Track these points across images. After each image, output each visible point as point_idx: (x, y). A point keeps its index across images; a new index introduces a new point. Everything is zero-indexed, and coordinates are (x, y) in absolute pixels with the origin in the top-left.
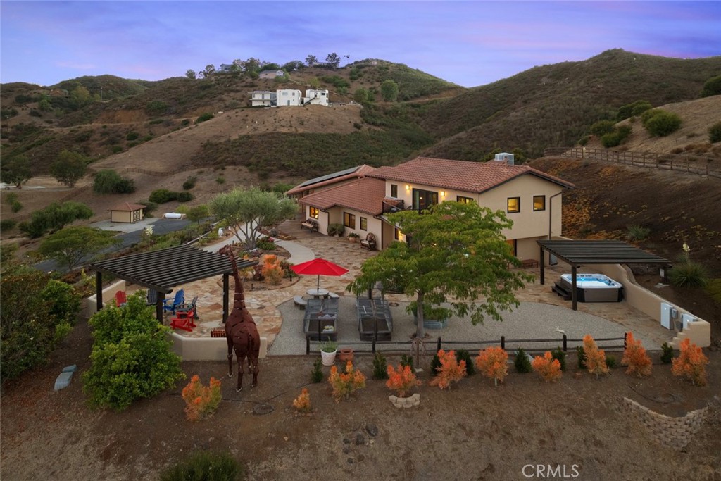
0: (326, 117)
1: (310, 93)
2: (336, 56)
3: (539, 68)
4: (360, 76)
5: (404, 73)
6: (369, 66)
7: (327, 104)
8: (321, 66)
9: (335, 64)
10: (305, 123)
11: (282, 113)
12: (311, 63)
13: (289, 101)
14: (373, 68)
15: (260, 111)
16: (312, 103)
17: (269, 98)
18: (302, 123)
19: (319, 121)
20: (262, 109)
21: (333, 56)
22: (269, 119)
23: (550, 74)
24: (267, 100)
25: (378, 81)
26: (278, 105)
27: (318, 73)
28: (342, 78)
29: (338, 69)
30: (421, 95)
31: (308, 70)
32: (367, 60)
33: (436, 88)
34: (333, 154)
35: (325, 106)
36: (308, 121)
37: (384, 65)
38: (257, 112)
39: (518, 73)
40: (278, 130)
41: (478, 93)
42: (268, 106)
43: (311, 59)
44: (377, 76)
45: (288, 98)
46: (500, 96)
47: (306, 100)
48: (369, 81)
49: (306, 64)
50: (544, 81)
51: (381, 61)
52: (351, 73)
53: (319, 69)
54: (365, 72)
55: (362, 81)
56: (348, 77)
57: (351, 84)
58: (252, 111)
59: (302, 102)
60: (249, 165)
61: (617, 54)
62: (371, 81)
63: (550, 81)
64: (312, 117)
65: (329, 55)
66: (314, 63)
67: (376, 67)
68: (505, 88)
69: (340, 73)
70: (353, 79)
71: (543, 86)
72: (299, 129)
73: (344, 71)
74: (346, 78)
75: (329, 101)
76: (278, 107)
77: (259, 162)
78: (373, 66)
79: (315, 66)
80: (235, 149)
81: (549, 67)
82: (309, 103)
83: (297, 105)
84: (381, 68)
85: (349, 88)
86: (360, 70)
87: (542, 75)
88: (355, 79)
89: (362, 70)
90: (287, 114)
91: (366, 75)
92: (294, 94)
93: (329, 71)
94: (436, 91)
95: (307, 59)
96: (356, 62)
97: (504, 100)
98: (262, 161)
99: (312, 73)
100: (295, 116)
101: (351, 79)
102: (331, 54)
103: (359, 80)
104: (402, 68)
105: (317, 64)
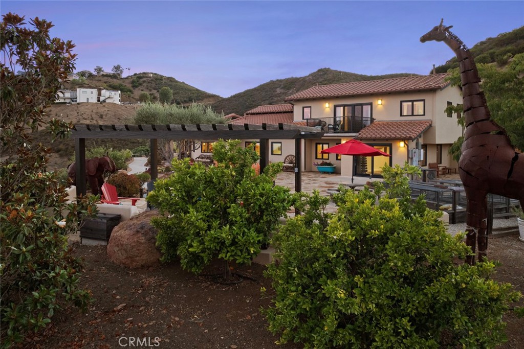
0: (120, 113)
1: (105, 93)
2: (120, 67)
3: (274, 81)
4: (140, 84)
5: (175, 83)
6: (147, 77)
7: (119, 103)
8: (107, 76)
9: (119, 75)
10: (104, 117)
11: (82, 107)
12: (98, 73)
13: (88, 99)
14: (150, 79)
15: (62, 107)
16: (108, 101)
17: (70, 96)
18: (101, 117)
19: (115, 115)
20: (64, 105)
21: (117, 68)
22: (72, 113)
23: (282, 86)
24: (68, 98)
25: (155, 89)
26: (78, 101)
27: (105, 81)
28: (125, 86)
29: (121, 78)
30: (189, 101)
31: (96, 78)
32: (144, 73)
33: (199, 96)
34: (131, 143)
35: (118, 105)
36: (106, 115)
37: (159, 77)
38: (59, 108)
39: (259, 85)
40: (81, 122)
41: (233, 99)
42: (69, 103)
43: (99, 70)
44: (154, 85)
45: (86, 96)
46: (248, 101)
47: (102, 99)
48: (147, 88)
49: (95, 73)
50: (279, 91)
51: (155, 74)
52: (133, 82)
53: (106, 78)
54: (144, 82)
55: (142, 89)
56: (131, 85)
57: (133, 90)
58: (55, 107)
59: (99, 101)
60: (58, 151)
61: (327, 71)
62: (150, 88)
63: (282, 91)
64: (109, 112)
65: (115, 66)
66: (102, 73)
67: (152, 78)
68: (251, 96)
69: (123, 82)
70: (134, 87)
71: (278, 94)
72: (99, 122)
73: (127, 81)
74: (129, 86)
75: (121, 101)
76: (79, 104)
77: (67, 148)
78: (150, 77)
79: (103, 75)
80: (43, 138)
81: (281, 81)
82: (104, 101)
83: (95, 102)
84: (156, 79)
85: (132, 93)
86: (138, 80)
87: (276, 86)
88: (136, 87)
89: (142, 80)
90: (88, 109)
91: (145, 84)
92: (92, 93)
93: (115, 80)
94: (200, 98)
95: (95, 69)
96: (135, 74)
97: (252, 104)
98: (70, 147)
99: (100, 80)
100: (94, 111)
101: (133, 87)
102: (116, 66)
103: (140, 88)
104: (172, 80)
105: (105, 74)
